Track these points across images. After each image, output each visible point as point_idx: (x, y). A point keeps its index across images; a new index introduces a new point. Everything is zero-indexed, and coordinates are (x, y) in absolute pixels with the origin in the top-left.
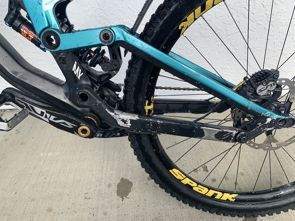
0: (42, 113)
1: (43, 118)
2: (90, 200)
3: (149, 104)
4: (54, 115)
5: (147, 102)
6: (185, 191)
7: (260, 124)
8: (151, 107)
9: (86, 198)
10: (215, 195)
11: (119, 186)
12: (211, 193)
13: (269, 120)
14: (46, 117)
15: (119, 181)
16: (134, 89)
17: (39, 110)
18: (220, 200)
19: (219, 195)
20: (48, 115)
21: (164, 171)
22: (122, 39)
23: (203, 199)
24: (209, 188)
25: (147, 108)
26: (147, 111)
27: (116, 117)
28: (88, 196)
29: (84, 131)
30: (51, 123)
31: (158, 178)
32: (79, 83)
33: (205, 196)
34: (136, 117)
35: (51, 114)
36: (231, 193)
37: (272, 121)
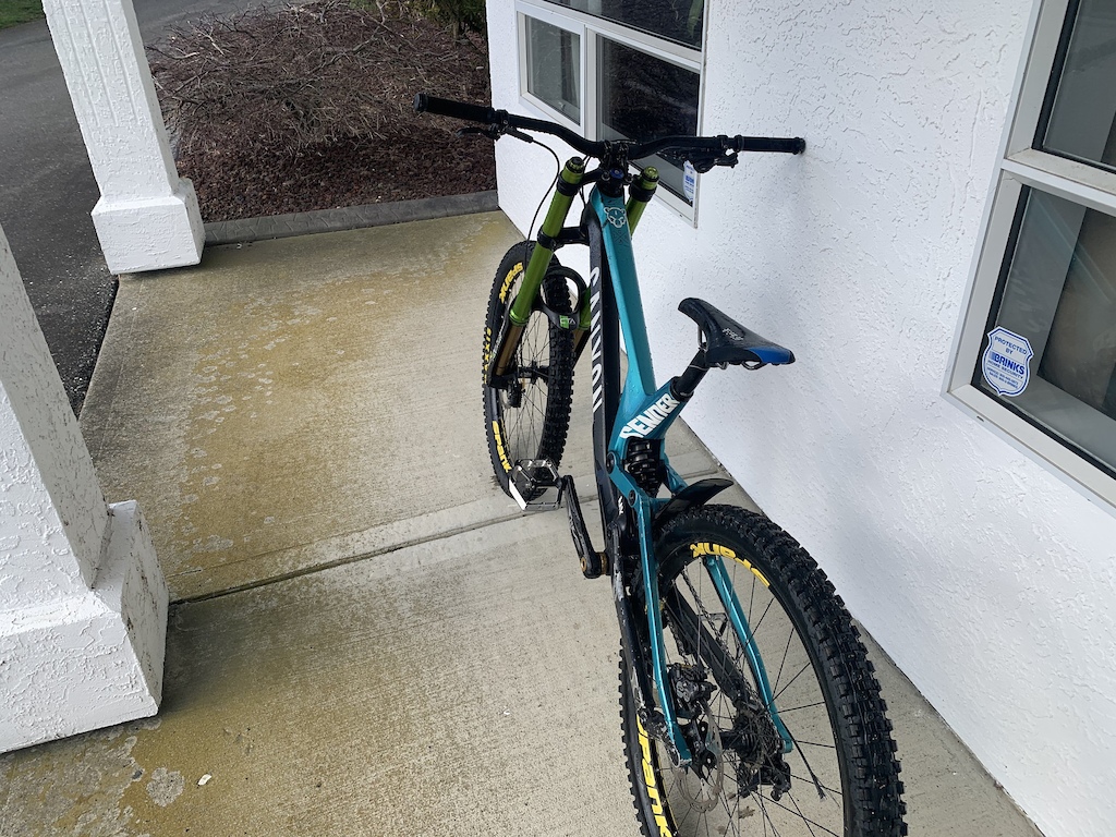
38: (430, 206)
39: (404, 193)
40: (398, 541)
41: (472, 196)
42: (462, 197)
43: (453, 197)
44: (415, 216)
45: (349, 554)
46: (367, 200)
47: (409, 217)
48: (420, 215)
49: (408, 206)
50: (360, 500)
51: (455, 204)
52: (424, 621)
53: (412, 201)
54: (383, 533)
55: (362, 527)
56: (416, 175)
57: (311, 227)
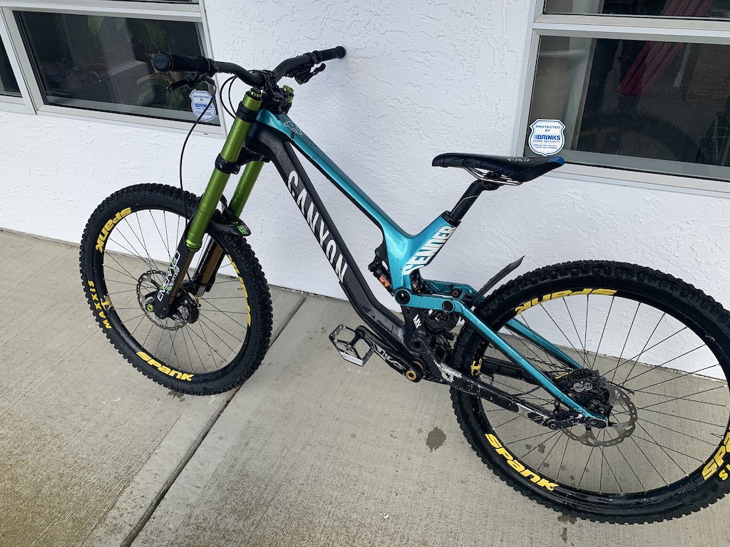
0: (382, 353)
1: (382, 356)
2: (396, 439)
3: (476, 365)
4: (391, 356)
5: (474, 362)
6: (497, 461)
7: (572, 417)
8: (478, 367)
9: (391, 436)
10: (531, 476)
11: (430, 434)
12: (527, 473)
13: (580, 416)
14: (384, 356)
15: (432, 429)
16: (463, 348)
17: (380, 349)
18: (535, 485)
19: (536, 478)
20: (386, 355)
21: (480, 433)
22: (460, 311)
23: (516, 476)
24: (527, 467)
25: (473, 368)
26: (473, 371)
27: (441, 370)
28: (395, 435)
29: (411, 375)
30: (387, 361)
31: (470, 437)
32: (415, 332)
33: (519, 474)
34: (459, 376)
35: (389, 355)
36: (551, 481)
37: (584, 417)
40: (157, 488)
45: (127, 530)
50: (77, 488)
52: (259, 518)
54: (135, 493)
55: (109, 503)
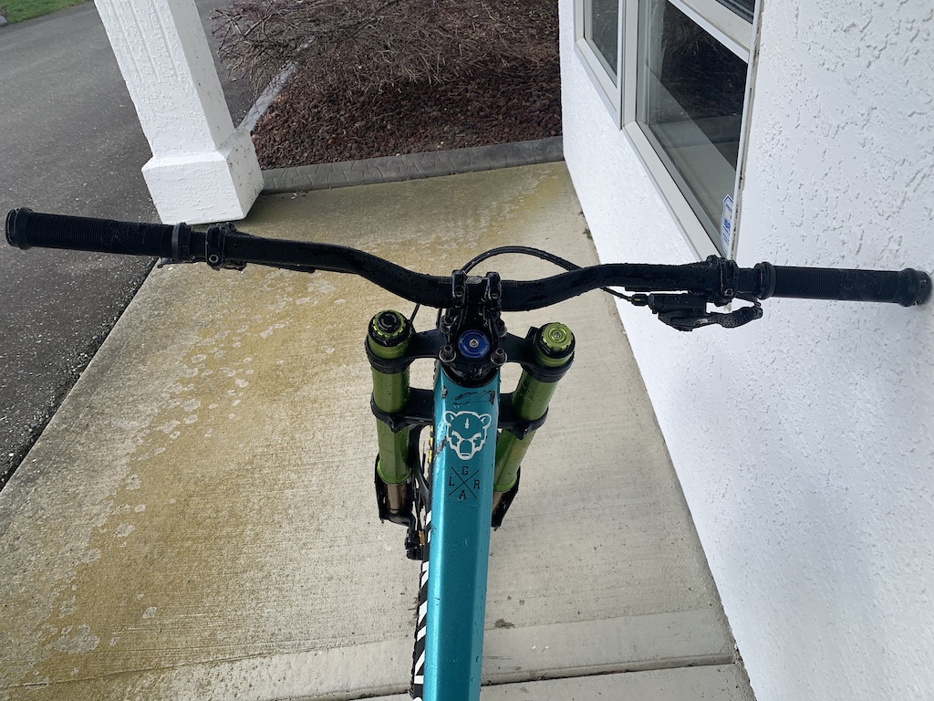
38: (491, 155)
39: (468, 138)
41: (537, 143)
42: (526, 144)
43: (516, 144)
44: (472, 166)
46: (428, 147)
47: (466, 167)
48: (477, 166)
49: (468, 154)
50: (254, 603)
51: (517, 153)
53: (474, 148)
56: (486, 116)
57: (366, 177)
